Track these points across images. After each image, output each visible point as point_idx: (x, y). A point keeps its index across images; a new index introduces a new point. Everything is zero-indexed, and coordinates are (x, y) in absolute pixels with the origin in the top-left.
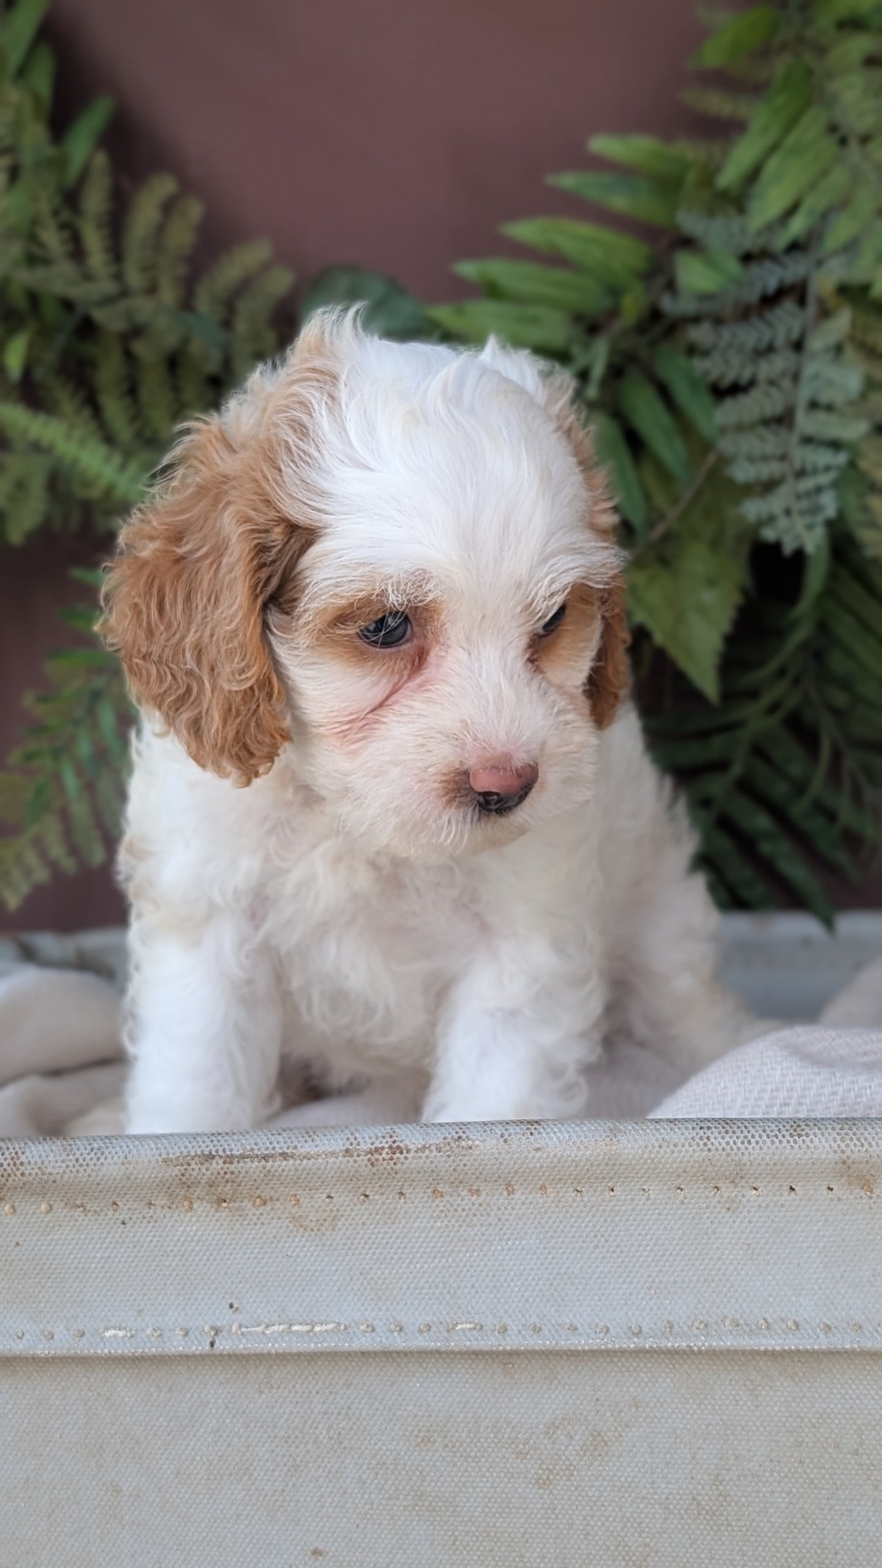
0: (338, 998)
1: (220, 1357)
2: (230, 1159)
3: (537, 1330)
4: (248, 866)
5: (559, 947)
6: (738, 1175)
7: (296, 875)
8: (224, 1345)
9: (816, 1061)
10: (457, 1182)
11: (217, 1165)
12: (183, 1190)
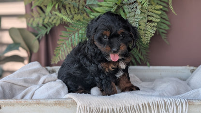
12: (55, 104)
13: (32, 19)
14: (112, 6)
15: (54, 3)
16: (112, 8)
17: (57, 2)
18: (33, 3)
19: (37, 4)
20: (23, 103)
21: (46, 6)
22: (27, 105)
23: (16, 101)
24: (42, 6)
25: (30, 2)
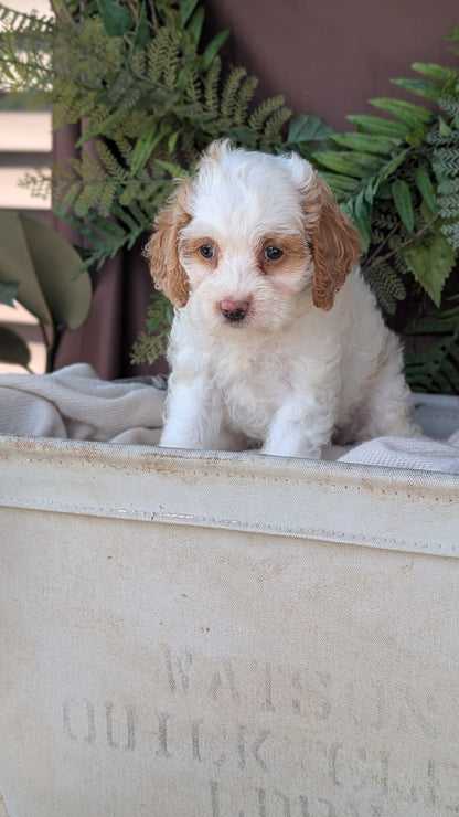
0: (242, 410)
1: (155, 523)
2: (162, 456)
3: (258, 526)
4: (206, 355)
5: (318, 399)
6: (328, 480)
7: (222, 363)
8: (156, 519)
9: (392, 448)
10: (236, 472)
11: (157, 457)
12: (146, 465)
13: (75, 188)
14: (385, 149)
15: (165, 130)
16: (388, 157)
17: (175, 130)
18: (85, 123)
19: (101, 128)
20: (38, 449)
21: (132, 142)
22: (50, 458)
23: (14, 439)
24: (117, 137)
25: (75, 121)
